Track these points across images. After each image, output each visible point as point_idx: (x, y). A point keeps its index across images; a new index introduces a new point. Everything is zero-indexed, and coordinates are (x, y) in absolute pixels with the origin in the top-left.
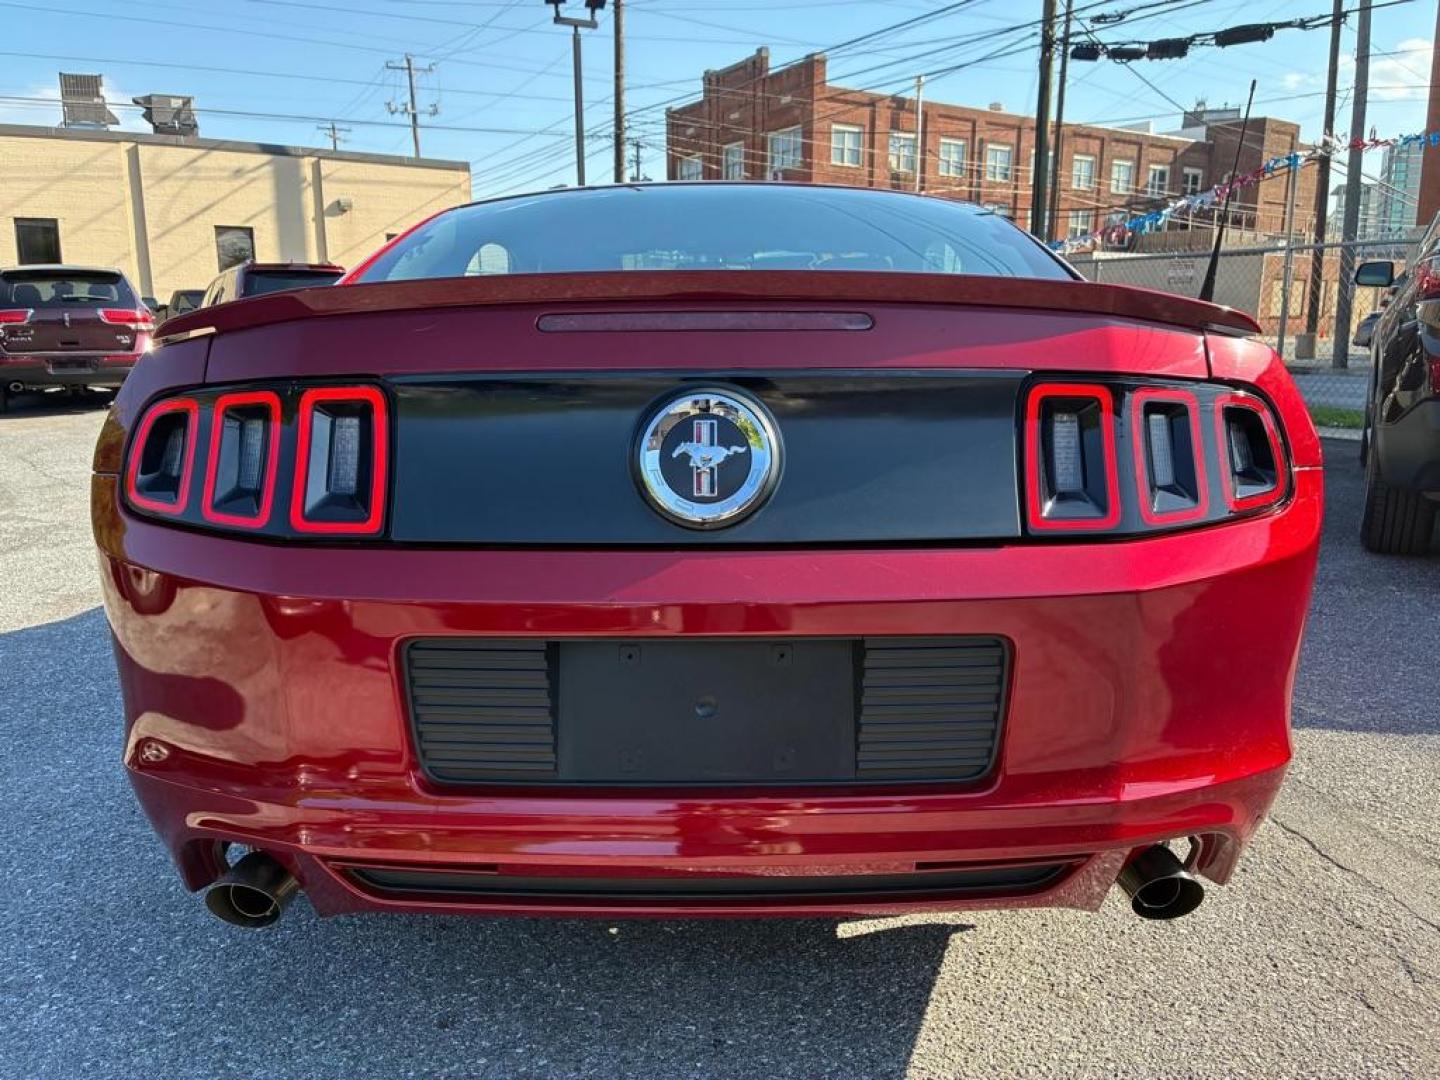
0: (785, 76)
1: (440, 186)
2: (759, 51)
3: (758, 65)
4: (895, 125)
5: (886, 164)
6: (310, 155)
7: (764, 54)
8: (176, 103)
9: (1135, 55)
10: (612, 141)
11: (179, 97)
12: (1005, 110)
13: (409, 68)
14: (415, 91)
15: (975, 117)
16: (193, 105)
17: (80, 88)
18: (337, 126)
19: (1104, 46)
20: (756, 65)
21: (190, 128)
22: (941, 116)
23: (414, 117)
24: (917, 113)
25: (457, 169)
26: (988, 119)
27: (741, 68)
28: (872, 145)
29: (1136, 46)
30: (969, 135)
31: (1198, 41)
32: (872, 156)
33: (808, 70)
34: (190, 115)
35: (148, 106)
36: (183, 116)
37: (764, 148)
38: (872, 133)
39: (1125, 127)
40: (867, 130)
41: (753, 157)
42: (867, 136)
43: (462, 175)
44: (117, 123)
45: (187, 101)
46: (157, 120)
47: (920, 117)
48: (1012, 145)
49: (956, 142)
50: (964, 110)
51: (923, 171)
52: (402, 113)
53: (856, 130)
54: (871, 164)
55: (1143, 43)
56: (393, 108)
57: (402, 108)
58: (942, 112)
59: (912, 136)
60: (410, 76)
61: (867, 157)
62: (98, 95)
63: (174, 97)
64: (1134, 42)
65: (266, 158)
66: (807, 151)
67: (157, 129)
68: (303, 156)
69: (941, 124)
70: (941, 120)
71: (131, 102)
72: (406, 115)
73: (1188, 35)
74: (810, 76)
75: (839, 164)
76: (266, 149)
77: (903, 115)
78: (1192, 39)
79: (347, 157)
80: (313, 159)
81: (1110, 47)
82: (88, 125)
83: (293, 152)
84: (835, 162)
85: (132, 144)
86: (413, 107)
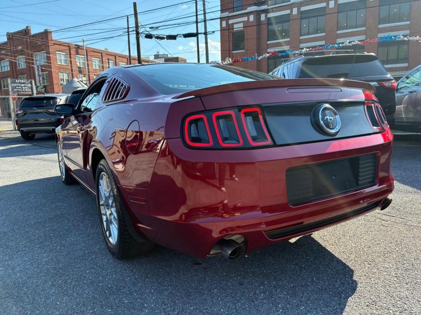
0: (37, 36)
2: (27, 27)
3: (27, 32)
4: (77, 53)
5: (76, 64)
7: (29, 28)
9: (162, 38)
12: (109, 51)
15: (102, 52)
19: (154, 35)
20: (26, 32)
22: (91, 51)
24: (84, 50)
26: (106, 53)
27: (21, 32)
28: (70, 58)
29: (163, 36)
30: (101, 57)
31: (179, 36)
32: (71, 61)
33: (46, 34)
37: (32, 56)
38: (70, 54)
39: (145, 57)
40: (68, 53)
41: (29, 59)
42: (68, 55)
47: (85, 51)
48: (114, 61)
49: (97, 59)
50: (98, 50)
51: (88, 66)
53: (65, 53)
54: (71, 64)
55: (165, 35)
58: (91, 50)
59: (83, 56)
61: (69, 62)
64: (162, 35)
66: (48, 58)
69: (92, 53)
70: (92, 52)
73: (177, 34)
74: (47, 37)
75: (61, 64)
77: (80, 51)
78: (177, 35)
81: (156, 36)
84: (59, 63)
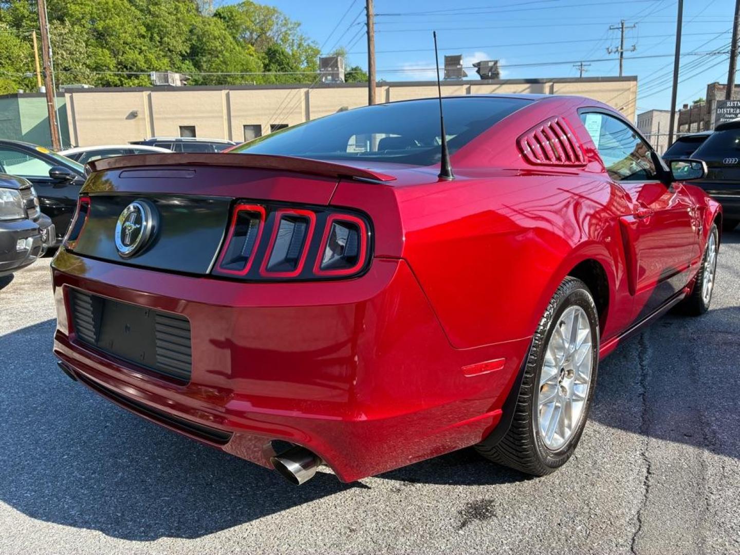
1: (618, 90)
6: (549, 82)
8: (491, 64)
10: (729, 55)
11: (492, 61)
13: (622, 28)
14: (624, 40)
16: (498, 64)
17: (453, 62)
18: (583, 63)
21: (496, 75)
23: (622, 53)
25: (629, 80)
34: (497, 68)
35: (479, 66)
36: (493, 70)
43: (632, 83)
44: (466, 76)
45: (496, 62)
46: (481, 73)
52: (615, 52)
56: (610, 50)
57: (614, 50)
60: (622, 32)
62: (459, 64)
63: (490, 61)
65: (527, 85)
67: (482, 77)
68: (546, 83)
71: (472, 66)
72: (617, 53)
76: (528, 81)
79: (569, 80)
80: (551, 84)
82: (453, 79)
83: (541, 81)
85: (468, 86)
86: (622, 48)
